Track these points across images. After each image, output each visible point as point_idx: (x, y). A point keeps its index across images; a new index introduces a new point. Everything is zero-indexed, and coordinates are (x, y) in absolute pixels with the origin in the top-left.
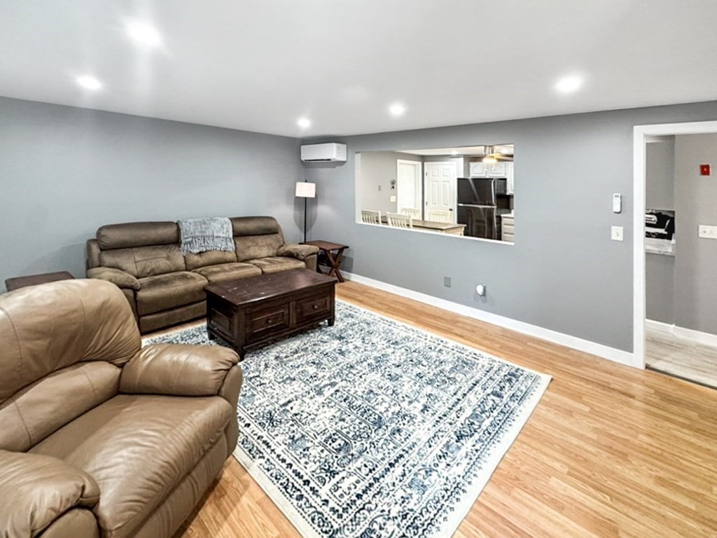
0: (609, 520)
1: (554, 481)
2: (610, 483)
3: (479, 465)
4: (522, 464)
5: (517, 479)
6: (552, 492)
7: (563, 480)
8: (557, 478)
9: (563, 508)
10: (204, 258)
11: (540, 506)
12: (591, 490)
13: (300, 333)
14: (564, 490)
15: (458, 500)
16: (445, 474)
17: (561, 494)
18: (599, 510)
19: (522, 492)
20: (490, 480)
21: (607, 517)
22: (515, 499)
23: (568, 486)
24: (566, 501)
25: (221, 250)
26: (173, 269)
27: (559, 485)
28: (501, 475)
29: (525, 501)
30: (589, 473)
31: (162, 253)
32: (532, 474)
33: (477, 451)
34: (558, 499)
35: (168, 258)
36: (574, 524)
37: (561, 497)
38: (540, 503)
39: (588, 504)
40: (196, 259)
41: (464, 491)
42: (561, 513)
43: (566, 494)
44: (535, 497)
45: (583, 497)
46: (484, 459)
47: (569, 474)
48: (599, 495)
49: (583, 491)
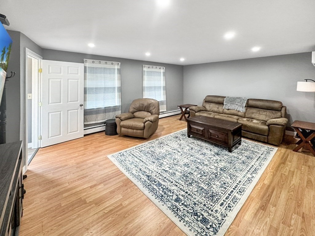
0: (99, 205)
1: (121, 197)
2: (110, 219)
3: (134, 177)
4: (131, 190)
5: (126, 186)
6: (117, 193)
7: (120, 200)
8: (121, 199)
9: (111, 193)
10: (229, 111)
11: (114, 187)
12: (111, 208)
13: (214, 145)
14: (116, 198)
15: (125, 169)
16: (134, 169)
17: (115, 196)
18: (104, 204)
19: (121, 185)
20: (128, 179)
21: (101, 205)
22: (120, 182)
23: (117, 200)
24: (112, 196)
25: (237, 110)
26: (218, 112)
27: (118, 198)
28: (129, 182)
29: (118, 184)
30: (118, 213)
31: (217, 106)
32: (126, 192)
33: (141, 179)
34: (113, 194)
35: (218, 108)
36: (104, 193)
37: (114, 195)
38: (115, 188)
39: (107, 202)
40: (226, 111)
41: (127, 171)
42: (109, 192)
43: (114, 198)
44: (117, 188)
45: (111, 202)
46: (137, 179)
47: (121, 205)
48: (108, 209)
49: (112, 205)
